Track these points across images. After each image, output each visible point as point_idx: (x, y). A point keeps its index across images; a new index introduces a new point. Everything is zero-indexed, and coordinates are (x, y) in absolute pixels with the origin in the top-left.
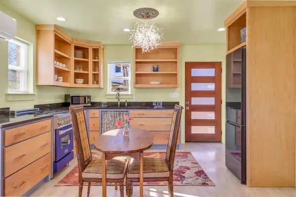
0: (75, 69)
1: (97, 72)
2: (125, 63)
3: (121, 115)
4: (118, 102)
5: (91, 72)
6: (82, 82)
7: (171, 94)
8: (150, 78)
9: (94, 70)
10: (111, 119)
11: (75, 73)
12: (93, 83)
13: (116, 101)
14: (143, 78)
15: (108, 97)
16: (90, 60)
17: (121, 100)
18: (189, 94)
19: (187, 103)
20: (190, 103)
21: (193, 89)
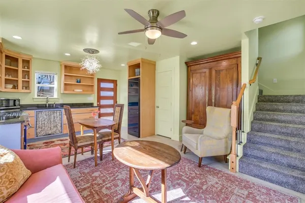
0: (6, 75)
2: (51, 74)
3: (55, 114)
4: (46, 104)
5: (20, 79)
6: (11, 87)
7: (88, 98)
8: (73, 87)
9: (24, 77)
10: (45, 117)
11: (5, 79)
12: (23, 89)
14: (68, 87)
15: (35, 100)
16: (20, 69)
17: (49, 103)
18: (100, 98)
19: (98, 103)
20: (100, 103)
21: (101, 95)
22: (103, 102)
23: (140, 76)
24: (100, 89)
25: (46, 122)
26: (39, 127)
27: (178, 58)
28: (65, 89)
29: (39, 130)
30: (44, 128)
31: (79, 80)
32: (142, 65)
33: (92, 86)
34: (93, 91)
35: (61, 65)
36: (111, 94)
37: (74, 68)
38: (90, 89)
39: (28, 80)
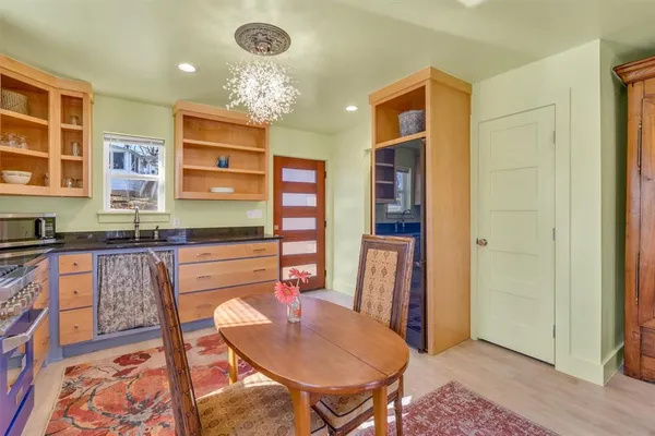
1: (75, 158)
2: (148, 142)
4: (134, 232)
5: (55, 154)
6: (28, 179)
7: (248, 212)
8: (208, 180)
10: (126, 272)
12: (64, 185)
13: (130, 227)
15: (102, 219)
16: (55, 123)
17: (143, 227)
18: (280, 213)
19: (277, 228)
20: (281, 227)
21: (284, 204)
22: (289, 224)
23: (428, 133)
24: (281, 187)
25: (128, 289)
26: (107, 305)
27: (594, 47)
28: (186, 188)
29: (107, 315)
30: (121, 306)
31: (223, 158)
32: (434, 93)
33: (261, 177)
34: (261, 190)
35: (175, 116)
36: (310, 200)
37: (211, 127)
38: (254, 185)
39: (79, 158)
